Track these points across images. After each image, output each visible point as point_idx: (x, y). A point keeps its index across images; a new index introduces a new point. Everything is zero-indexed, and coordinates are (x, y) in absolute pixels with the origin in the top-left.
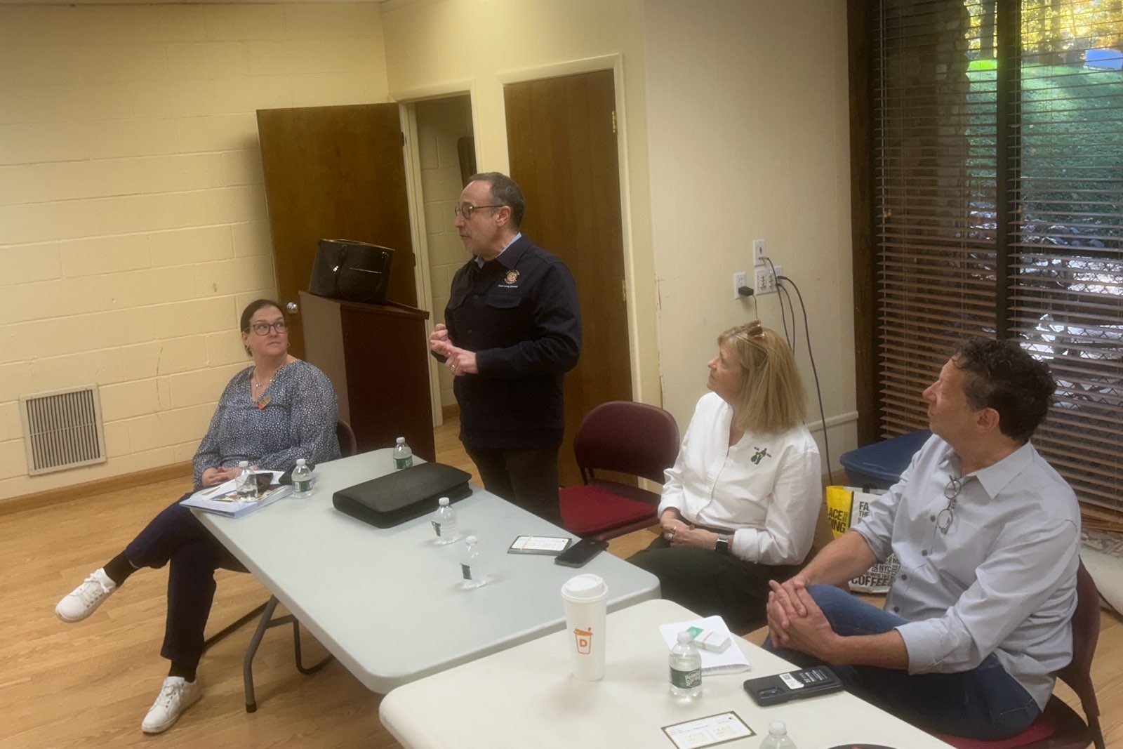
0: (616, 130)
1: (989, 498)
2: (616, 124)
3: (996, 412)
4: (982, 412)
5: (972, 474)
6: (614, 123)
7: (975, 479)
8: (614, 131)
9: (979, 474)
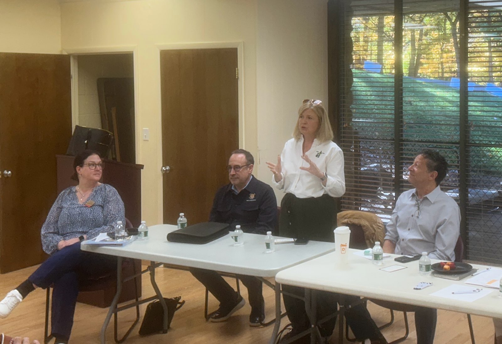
0: (238, 77)
1: (432, 203)
2: (238, 74)
3: (436, 172)
4: (432, 173)
5: (425, 196)
6: (237, 73)
7: (426, 198)
8: (237, 78)
9: (428, 196)
